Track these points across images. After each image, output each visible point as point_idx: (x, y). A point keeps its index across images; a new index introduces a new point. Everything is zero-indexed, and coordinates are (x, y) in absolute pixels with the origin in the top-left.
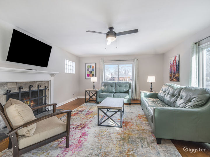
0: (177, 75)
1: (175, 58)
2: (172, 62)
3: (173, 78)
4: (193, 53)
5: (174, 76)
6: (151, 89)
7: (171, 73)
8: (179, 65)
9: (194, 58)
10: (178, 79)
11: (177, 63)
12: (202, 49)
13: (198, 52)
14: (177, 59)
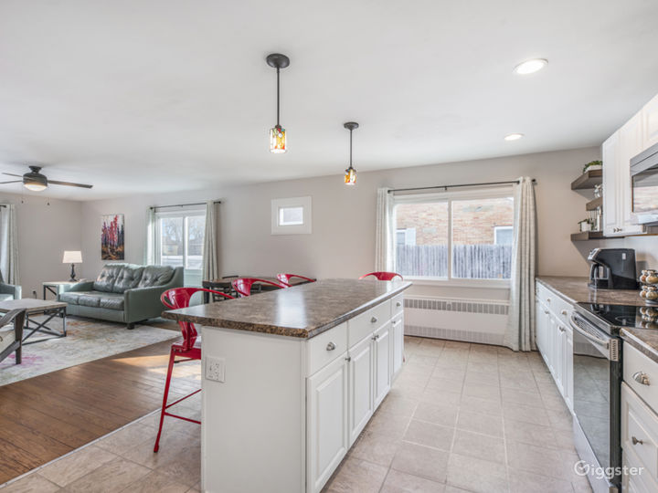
0: (119, 249)
1: (116, 219)
2: (108, 225)
3: (110, 254)
4: (148, 221)
5: (112, 251)
6: (73, 276)
7: (105, 243)
8: (123, 232)
9: (150, 228)
10: (121, 256)
11: (120, 230)
12: (159, 218)
13: (154, 220)
14: (120, 222)
